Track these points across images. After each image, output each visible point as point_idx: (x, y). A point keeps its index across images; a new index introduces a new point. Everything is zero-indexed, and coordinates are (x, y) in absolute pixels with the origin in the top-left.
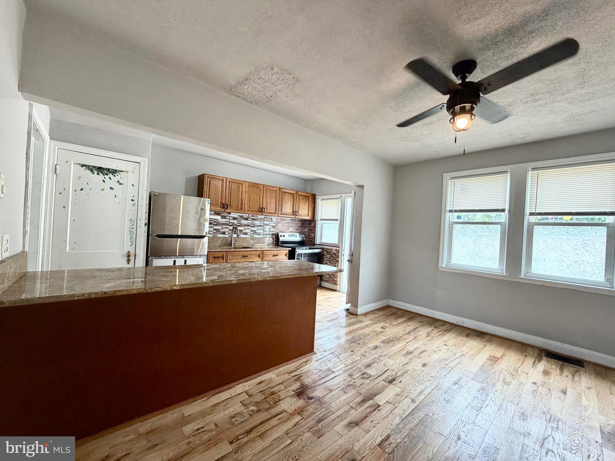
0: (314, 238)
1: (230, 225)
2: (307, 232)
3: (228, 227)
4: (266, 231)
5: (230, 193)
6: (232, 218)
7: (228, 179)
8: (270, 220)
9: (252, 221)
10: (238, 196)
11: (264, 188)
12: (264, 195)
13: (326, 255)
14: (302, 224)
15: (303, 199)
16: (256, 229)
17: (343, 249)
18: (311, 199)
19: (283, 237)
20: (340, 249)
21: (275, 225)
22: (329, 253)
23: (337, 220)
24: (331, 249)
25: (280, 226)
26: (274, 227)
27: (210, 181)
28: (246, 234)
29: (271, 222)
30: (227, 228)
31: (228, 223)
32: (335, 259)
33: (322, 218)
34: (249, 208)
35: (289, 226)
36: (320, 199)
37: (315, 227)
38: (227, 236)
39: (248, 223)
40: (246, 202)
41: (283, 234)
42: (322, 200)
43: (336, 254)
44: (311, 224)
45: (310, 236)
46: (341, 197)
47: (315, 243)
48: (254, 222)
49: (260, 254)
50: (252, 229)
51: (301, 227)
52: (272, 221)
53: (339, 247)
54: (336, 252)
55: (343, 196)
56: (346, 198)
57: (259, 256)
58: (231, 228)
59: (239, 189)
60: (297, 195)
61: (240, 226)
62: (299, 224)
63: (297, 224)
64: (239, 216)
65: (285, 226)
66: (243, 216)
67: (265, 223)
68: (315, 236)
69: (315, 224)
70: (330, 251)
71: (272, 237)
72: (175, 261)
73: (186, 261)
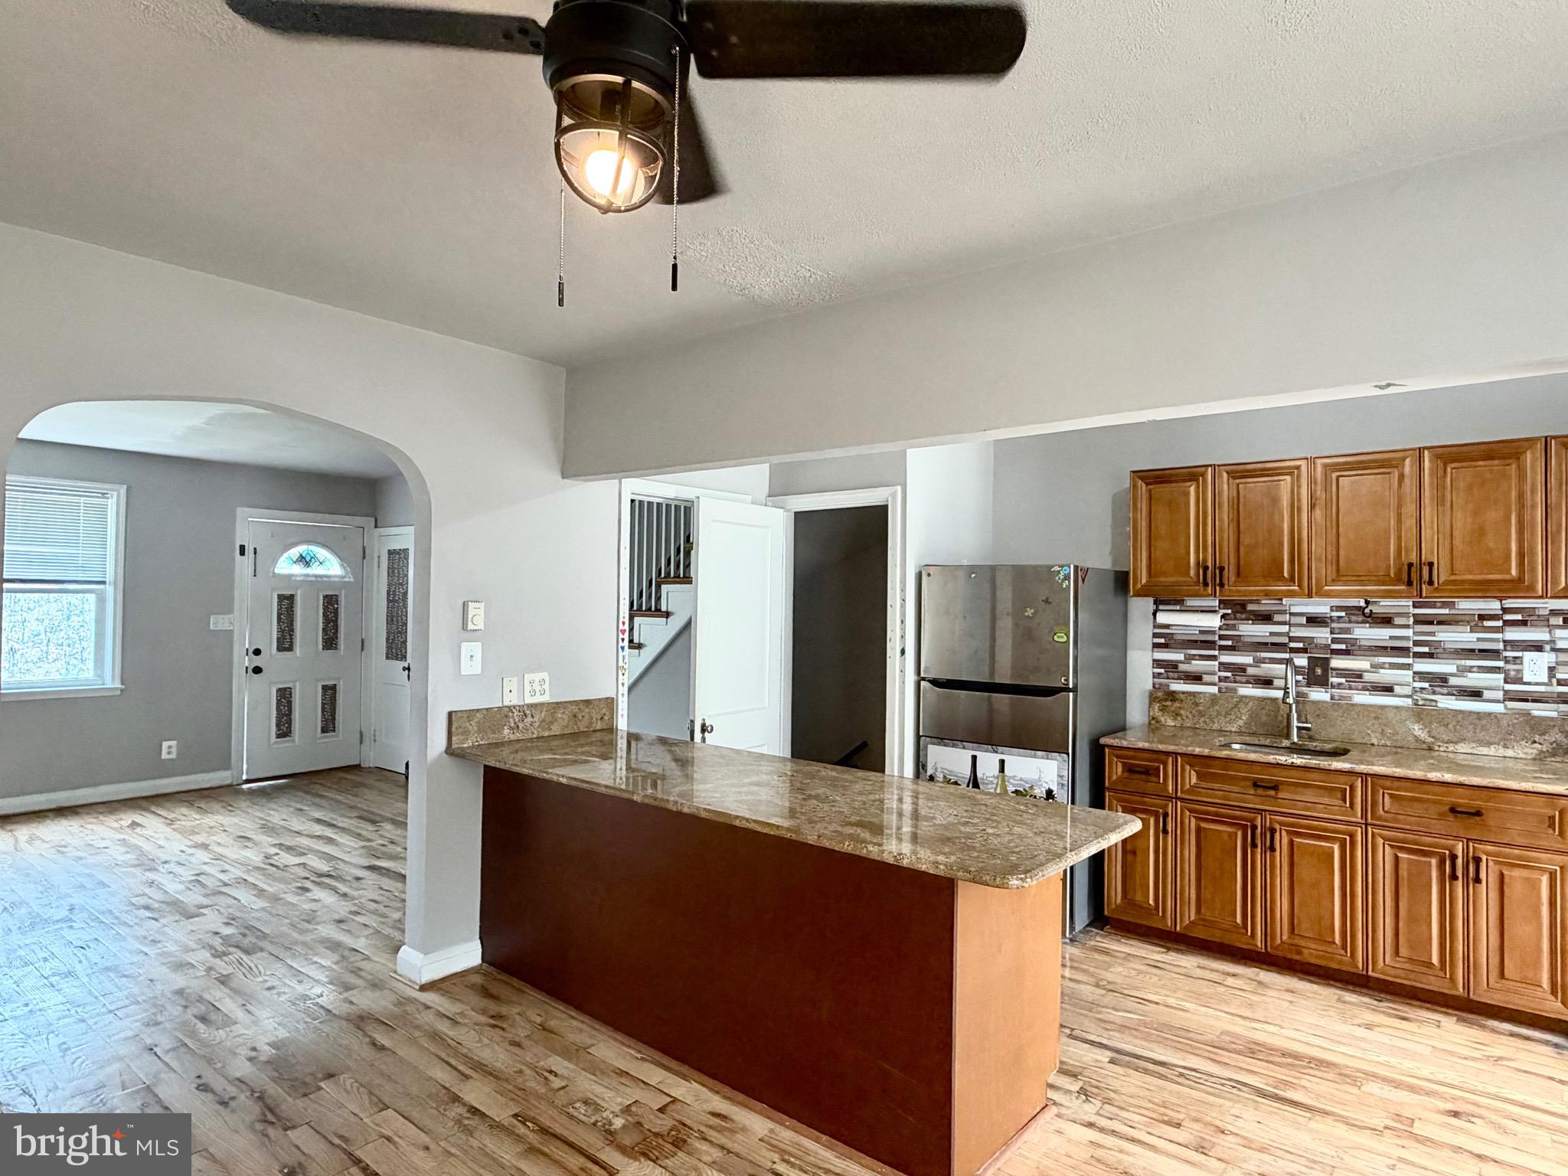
4: (1529, 678)
6: (1303, 621)
7: (1223, 469)
10: (1276, 529)
12: (1427, 499)
16: (1449, 669)
27: (1150, 490)
28: (1388, 689)
31: (1286, 640)
39: (1391, 638)
40: (1318, 544)
48: (1433, 634)
49: (1352, 787)
50: (1419, 668)
61: (1346, 653)
72: (974, 758)
73: (1002, 762)
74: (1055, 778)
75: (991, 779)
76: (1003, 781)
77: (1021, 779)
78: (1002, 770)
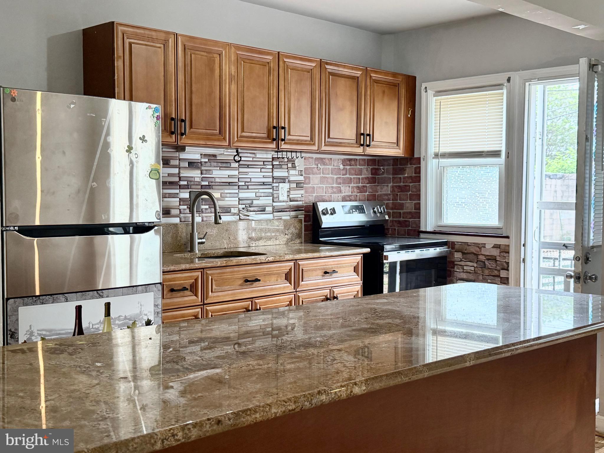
0: (417, 213)
1: (181, 187)
2: (391, 197)
3: (177, 191)
4: (281, 198)
5: (189, 83)
6: (186, 165)
7: (180, 39)
8: (290, 165)
9: (241, 170)
10: (211, 93)
11: (281, 63)
12: (282, 87)
13: (462, 263)
14: (375, 172)
15: (384, 92)
16: (252, 195)
17: (523, 243)
18: (403, 92)
19: (332, 214)
20: (512, 242)
21: (301, 178)
22: (471, 257)
23: (496, 154)
24: (476, 245)
25: (315, 180)
26: (299, 185)
27: (130, 44)
28: (228, 211)
29: (292, 172)
30: (174, 196)
31: (177, 179)
32: (496, 273)
33: (443, 150)
34: (243, 131)
35: (339, 181)
36: (430, 92)
37: (417, 179)
38: (176, 220)
39: (230, 176)
40: (234, 109)
41: (329, 206)
42: (439, 93)
43: (498, 258)
44: (402, 171)
45: (401, 206)
46: (509, 80)
47: (422, 229)
48: (246, 173)
49: (290, 270)
50: (242, 195)
51: (372, 180)
52: (294, 167)
53: (508, 237)
54: (495, 252)
55: (516, 77)
56: (527, 84)
57: (288, 277)
58: (185, 195)
59: (212, 70)
60: (368, 80)
61: (209, 187)
62: (366, 173)
63: (360, 172)
64: (206, 155)
65: (330, 181)
66: (215, 156)
67: (276, 174)
68: (418, 207)
69: (418, 171)
70: (473, 249)
71: (296, 217)
72: (79, 309)
73: (108, 306)
74: (152, 308)
75: (97, 326)
76: (109, 324)
77: (126, 318)
78: (108, 313)
